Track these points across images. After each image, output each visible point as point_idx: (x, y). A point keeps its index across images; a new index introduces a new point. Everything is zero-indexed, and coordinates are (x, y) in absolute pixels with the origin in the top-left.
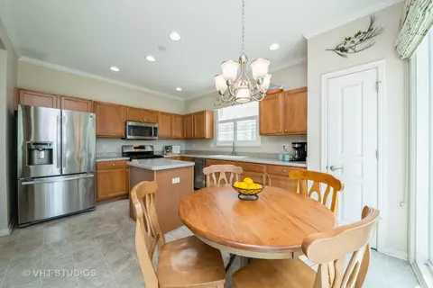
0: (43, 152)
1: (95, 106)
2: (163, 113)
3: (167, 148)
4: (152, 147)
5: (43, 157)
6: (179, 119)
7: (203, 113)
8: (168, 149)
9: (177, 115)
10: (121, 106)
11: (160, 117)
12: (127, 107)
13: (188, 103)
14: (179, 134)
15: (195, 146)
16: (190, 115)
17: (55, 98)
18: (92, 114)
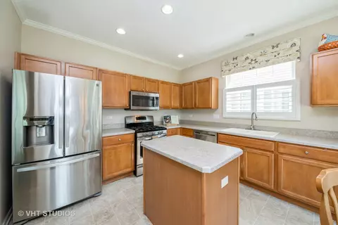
0: (44, 129)
1: (100, 74)
2: (163, 82)
3: (165, 118)
4: (152, 117)
5: (44, 134)
6: (177, 88)
7: (208, 80)
8: (167, 119)
9: (176, 85)
10: (126, 74)
11: (161, 85)
12: (130, 75)
13: (183, 72)
14: (177, 104)
15: (192, 117)
16: (191, 83)
17: (59, 64)
18: (97, 82)
